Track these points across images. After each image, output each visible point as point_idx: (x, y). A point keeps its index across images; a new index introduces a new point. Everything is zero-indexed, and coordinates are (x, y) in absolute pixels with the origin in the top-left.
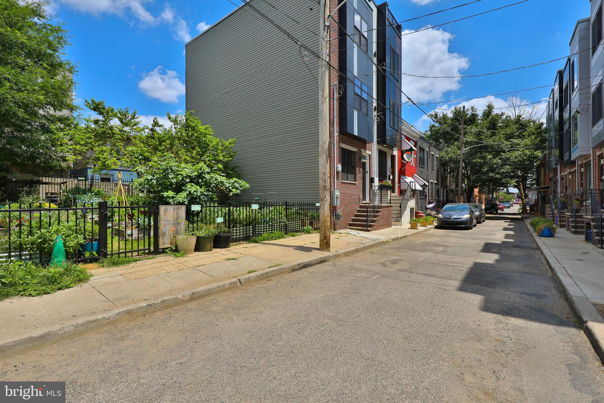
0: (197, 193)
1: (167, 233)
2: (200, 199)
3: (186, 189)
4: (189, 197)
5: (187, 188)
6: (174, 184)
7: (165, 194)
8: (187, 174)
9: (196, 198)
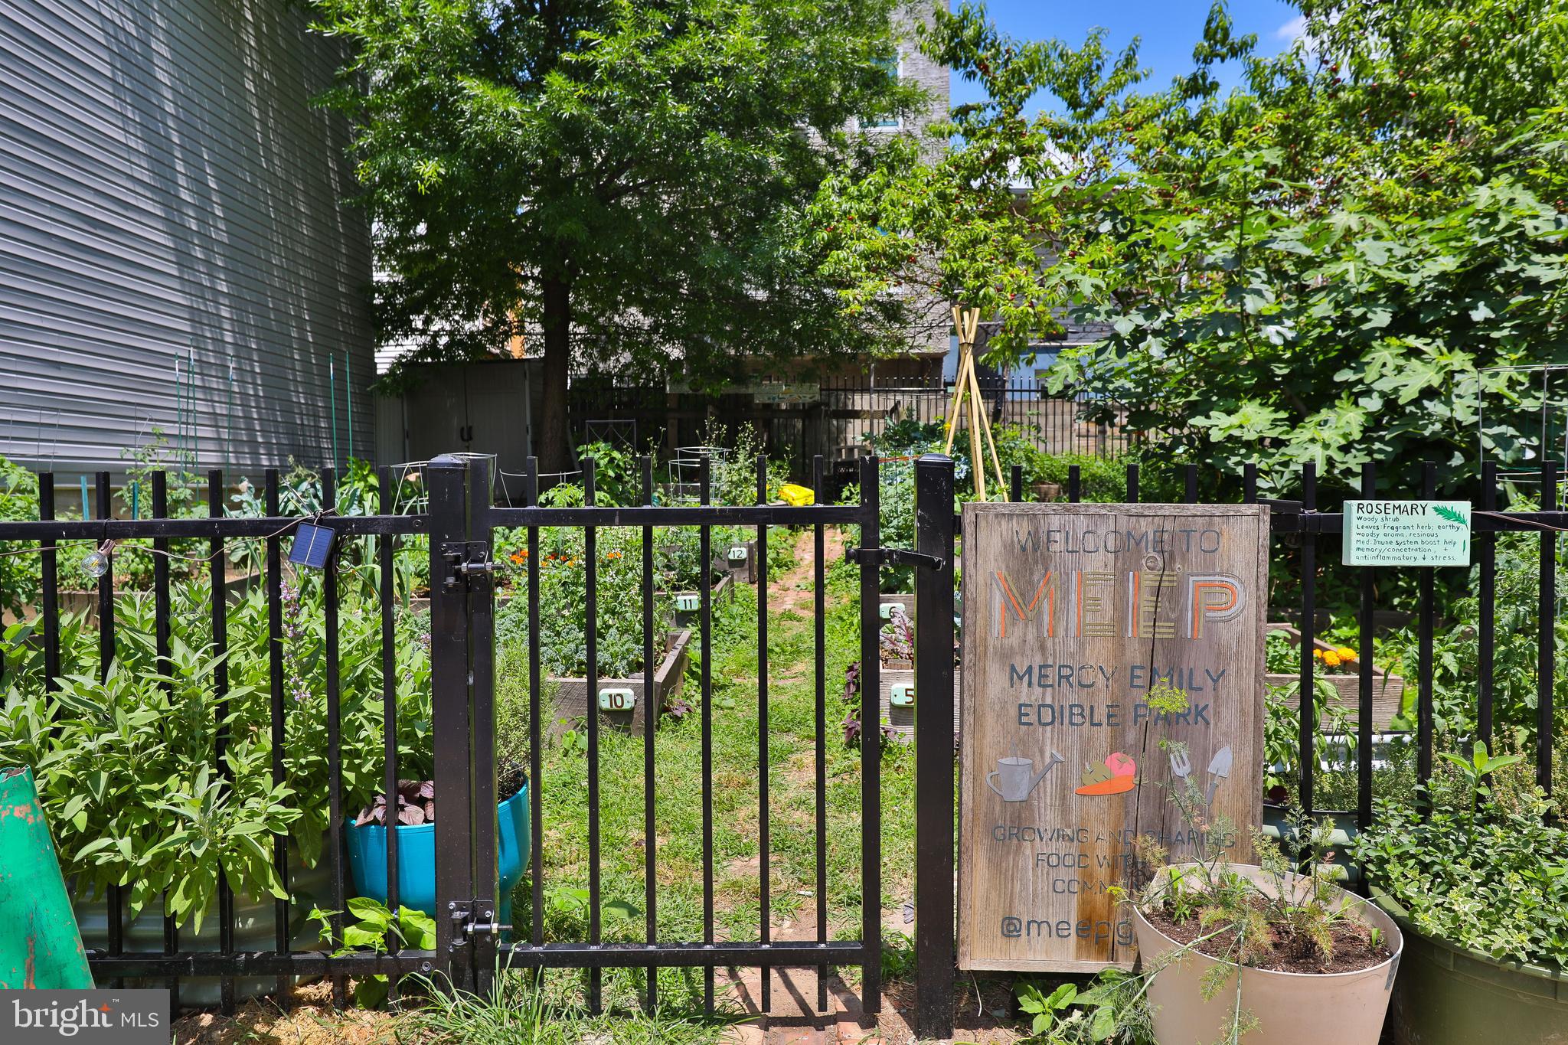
0: (1448, 403)
1: (1048, 818)
2: (1472, 449)
3: (1361, 381)
4: (1381, 439)
5: (1370, 374)
6: (1278, 359)
7: (1218, 425)
8: (1376, 278)
9: (1441, 447)
